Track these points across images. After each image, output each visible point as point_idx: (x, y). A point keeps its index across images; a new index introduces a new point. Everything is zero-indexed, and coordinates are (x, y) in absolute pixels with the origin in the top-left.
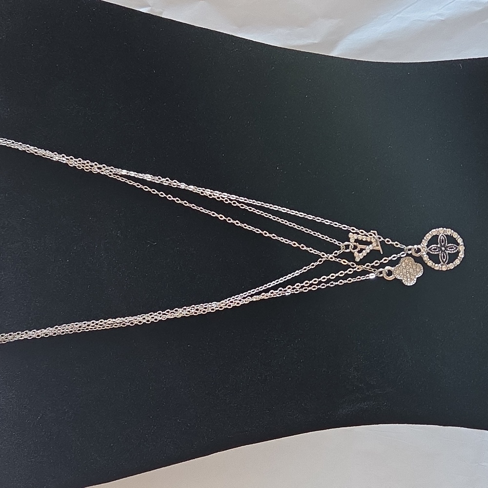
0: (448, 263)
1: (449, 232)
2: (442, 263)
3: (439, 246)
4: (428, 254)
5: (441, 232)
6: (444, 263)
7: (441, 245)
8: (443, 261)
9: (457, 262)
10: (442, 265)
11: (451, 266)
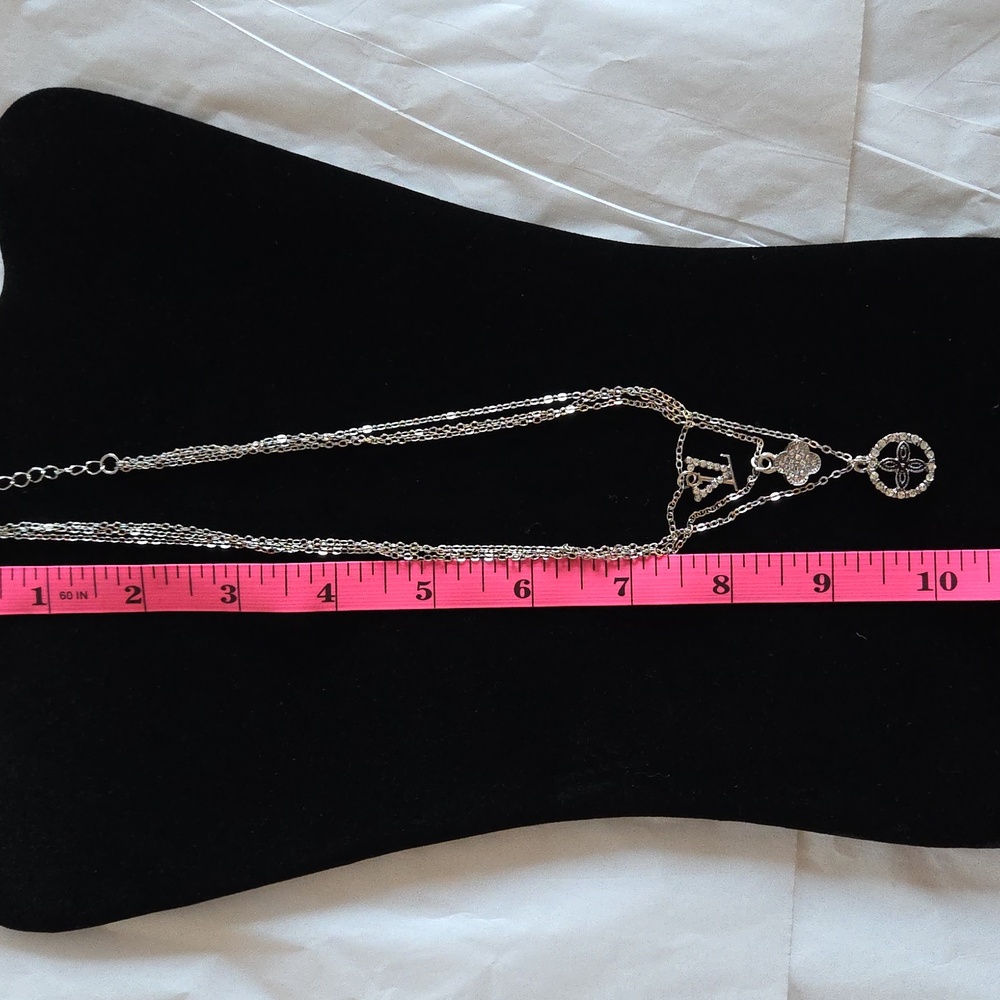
0: (907, 489)
1: (916, 439)
2: (899, 488)
3: (897, 459)
4: (878, 470)
5: (902, 438)
6: (902, 486)
7: (900, 459)
8: (900, 483)
9: (922, 486)
10: (898, 491)
11: (912, 494)
